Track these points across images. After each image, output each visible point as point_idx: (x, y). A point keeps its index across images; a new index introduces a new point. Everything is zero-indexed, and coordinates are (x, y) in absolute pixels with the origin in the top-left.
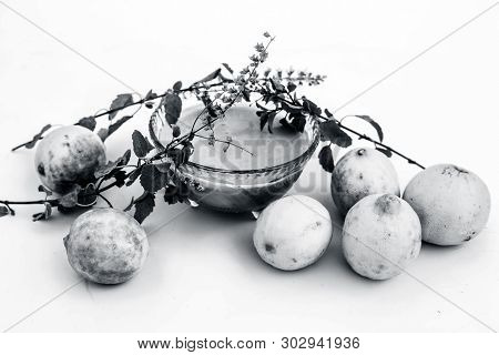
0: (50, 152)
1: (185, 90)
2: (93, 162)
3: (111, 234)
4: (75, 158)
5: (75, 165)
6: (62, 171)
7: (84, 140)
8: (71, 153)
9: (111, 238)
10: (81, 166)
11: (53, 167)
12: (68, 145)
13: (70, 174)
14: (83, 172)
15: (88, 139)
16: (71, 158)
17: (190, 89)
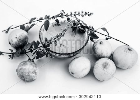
0: (12, 40)
1: (51, 18)
2: (24, 42)
3: (28, 72)
4: (19, 41)
5: (19, 43)
6: (15, 45)
7: (21, 36)
8: (18, 41)
9: (28, 73)
10: (21, 44)
11: (13, 44)
12: (17, 38)
13: (18, 46)
14: (21, 45)
15: (22, 35)
16: (18, 42)
17: (52, 18)
